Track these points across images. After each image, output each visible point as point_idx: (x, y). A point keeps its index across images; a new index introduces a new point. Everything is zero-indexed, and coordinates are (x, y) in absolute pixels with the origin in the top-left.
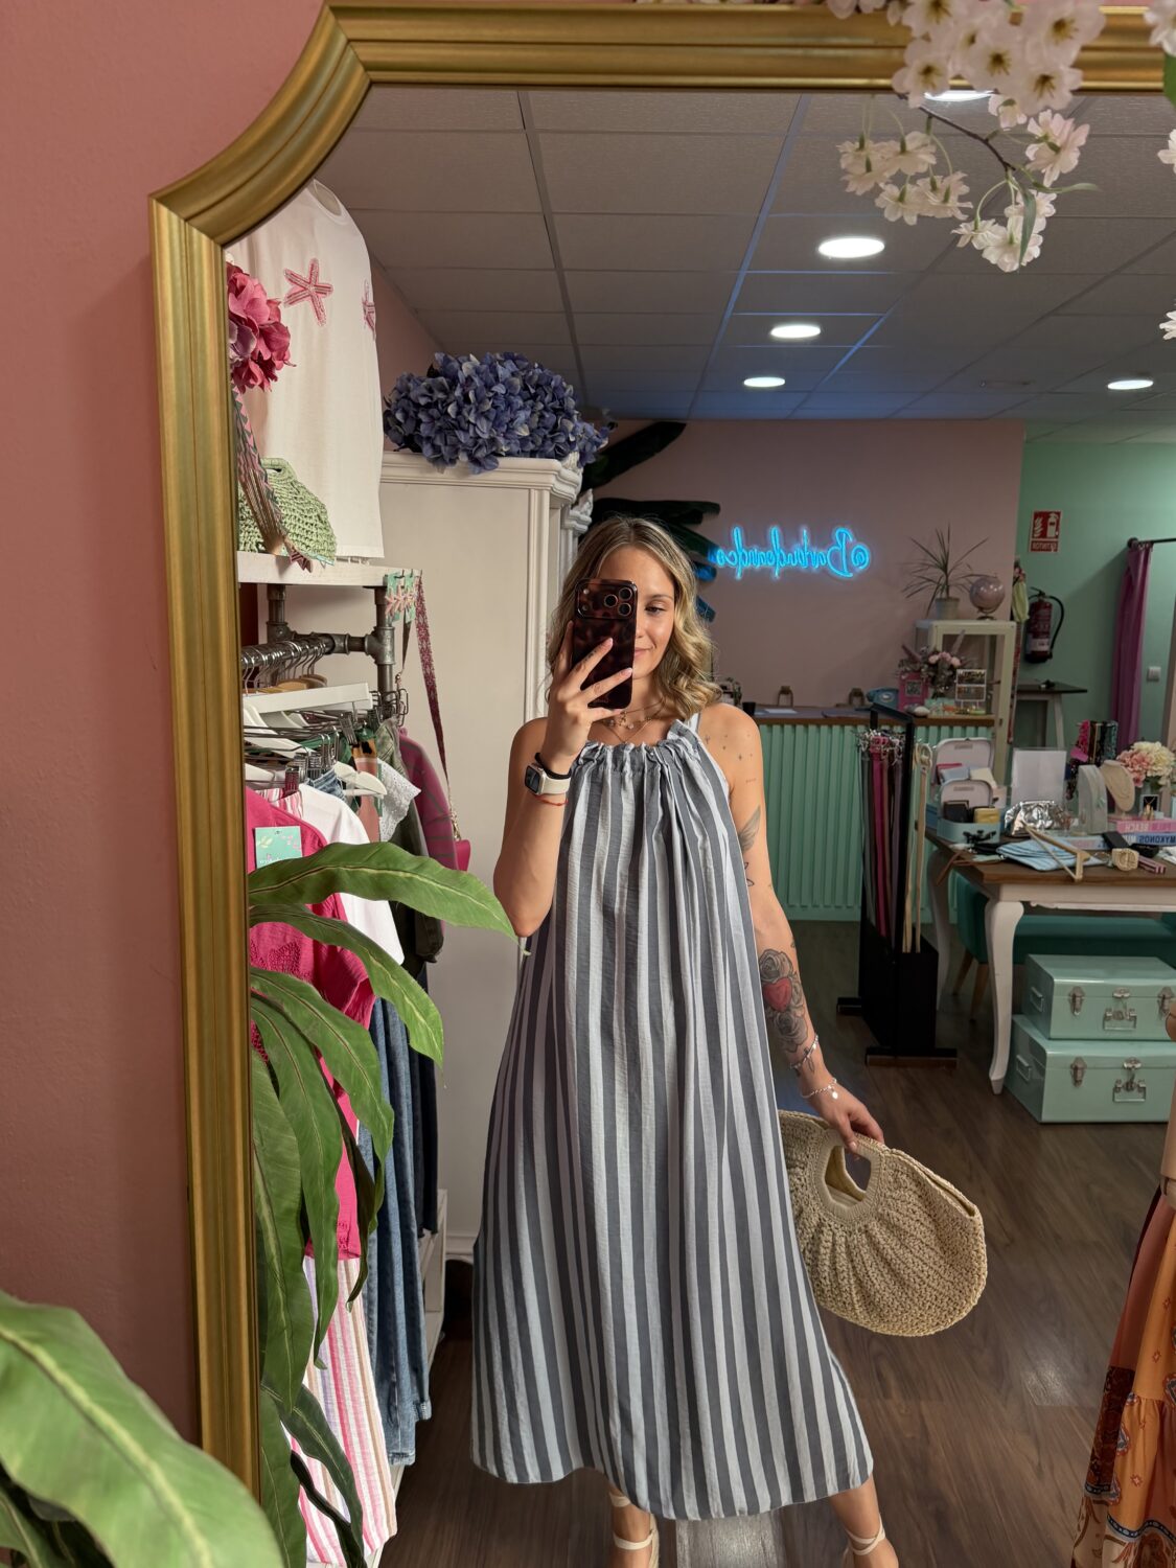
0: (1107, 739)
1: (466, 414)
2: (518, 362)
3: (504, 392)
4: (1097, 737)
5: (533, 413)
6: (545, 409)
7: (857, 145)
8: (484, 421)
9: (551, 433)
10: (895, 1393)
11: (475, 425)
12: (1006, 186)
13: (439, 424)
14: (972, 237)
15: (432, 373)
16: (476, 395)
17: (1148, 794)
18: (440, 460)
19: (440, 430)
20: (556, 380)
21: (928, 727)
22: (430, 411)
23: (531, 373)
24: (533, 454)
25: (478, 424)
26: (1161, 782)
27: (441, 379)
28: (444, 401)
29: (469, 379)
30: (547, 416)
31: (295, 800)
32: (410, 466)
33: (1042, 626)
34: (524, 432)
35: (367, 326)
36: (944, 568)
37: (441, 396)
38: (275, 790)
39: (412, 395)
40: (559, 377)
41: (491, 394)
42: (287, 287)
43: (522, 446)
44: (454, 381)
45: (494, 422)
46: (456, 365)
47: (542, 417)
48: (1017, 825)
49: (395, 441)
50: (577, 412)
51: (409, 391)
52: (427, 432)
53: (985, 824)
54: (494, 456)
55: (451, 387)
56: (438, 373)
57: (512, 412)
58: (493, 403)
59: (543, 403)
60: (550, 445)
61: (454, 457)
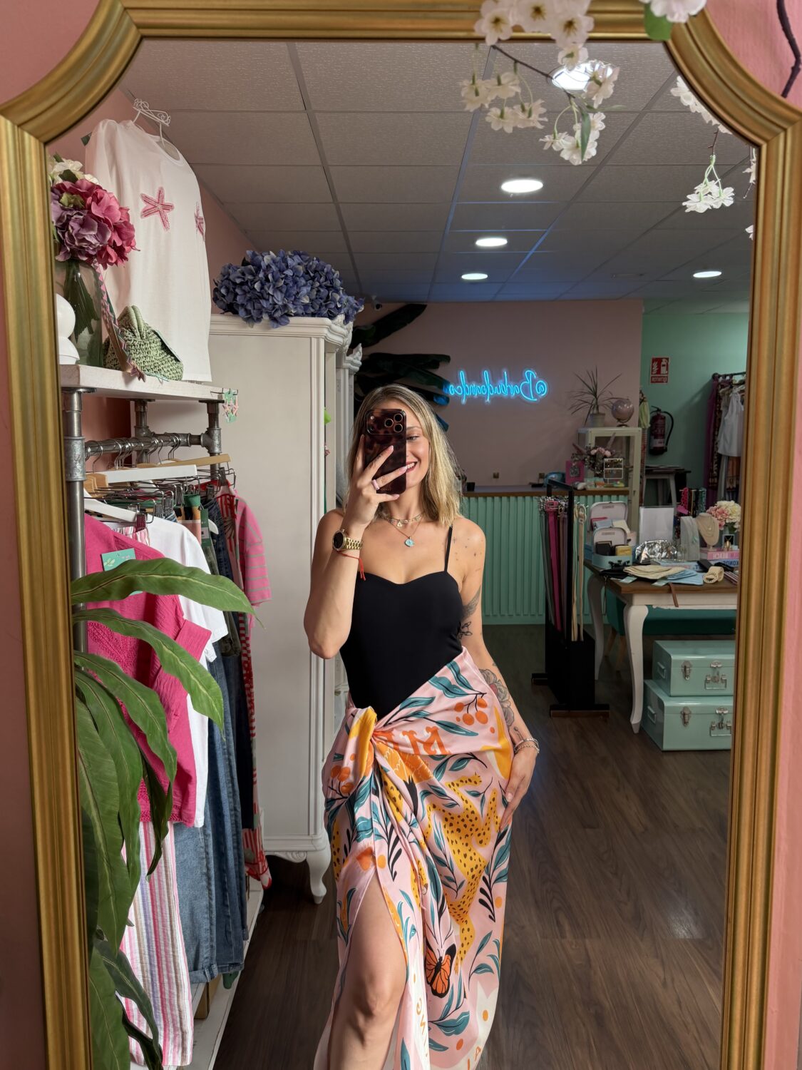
0: (700, 500)
1: (267, 289)
2: (302, 256)
3: (292, 275)
4: (693, 498)
5: (312, 289)
6: (320, 286)
7: (471, 82)
8: (279, 293)
9: (325, 302)
10: (568, 935)
11: (273, 296)
12: (571, 108)
13: (248, 295)
14: (552, 143)
15: (245, 263)
16: (273, 277)
17: (727, 534)
18: (251, 319)
19: (250, 300)
20: (328, 267)
21: (586, 496)
22: (243, 287)
23: (311, 263)
24: (313, 315)
25: (275, 295)
26: (736, 526)
27: (250, 266)
28: (252, 281)
29: (268, 267)
30: (322, 290)
31: (143, 534)
32: (230, 324)
33: (660, 431)
34: (306, 301)
35: (199, 231)
36: (595, 394)
37: (250, 277)
38: (131, 527)
39: (231, 277)
40: (330, 266)
41: (283, 276)
42: (143, 205)
43: (305, 310)
44: (259, 268)
45: (285, 294)
46: (260, 258)
47: (318, 291)
48: (644, 557)
49: (221, 308)
50: (342, 288)
51: (229, 275)
52: (241, 301)
53: (623, 556)
54: (286, 316)
55: (257, 272)
56: (248, 263)
57: (297, 288)
58: (285, 282)
59: (319, 282)
60: (324, 310)
61: (260, 317)
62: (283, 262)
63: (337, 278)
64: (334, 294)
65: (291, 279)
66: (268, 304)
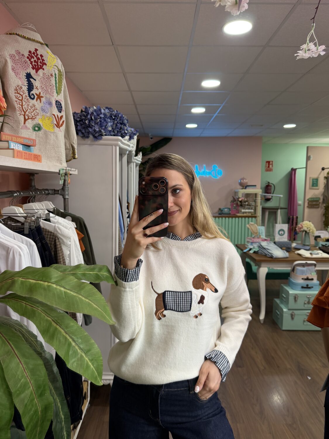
1: (91, 123)
3: (103, 116)
5: (113, 124)
6: (117, 123)
8: (97, 125)
9: (120, 130)
11: (94, 126)
13: (83, 126)
15: (82, 111)
16: (94, 118)
18: (85, 137)
19: (84, 128)
20: (121, 115)
22: (81, 123)
23: (113, 113)
24: (114, 135)
25: (95, 126)
27: (84, 113)
28: (84, 119)
29: (92, 113)
30: (118, 125)
33: (269, 191)
34: (110, 129)
37: (83, 118)
41: (99, 117)
43: (110, 133)
44: (88, 113)
45: (100, 126)
46: (89, 109)
47: (116, 125)
50: (127, 124)
52: (80, 128)
54: (100, 135)
55: (87, 115)
56: (83, 111)
57: (106, 123)
58: (100, 120)
59: (117, 121)
60: (119, 134)
61: (88, 136)
62: (99, 111)
63: (125, 119)
64: (124, 126)
65: (103, 119)
66: (92, 130)
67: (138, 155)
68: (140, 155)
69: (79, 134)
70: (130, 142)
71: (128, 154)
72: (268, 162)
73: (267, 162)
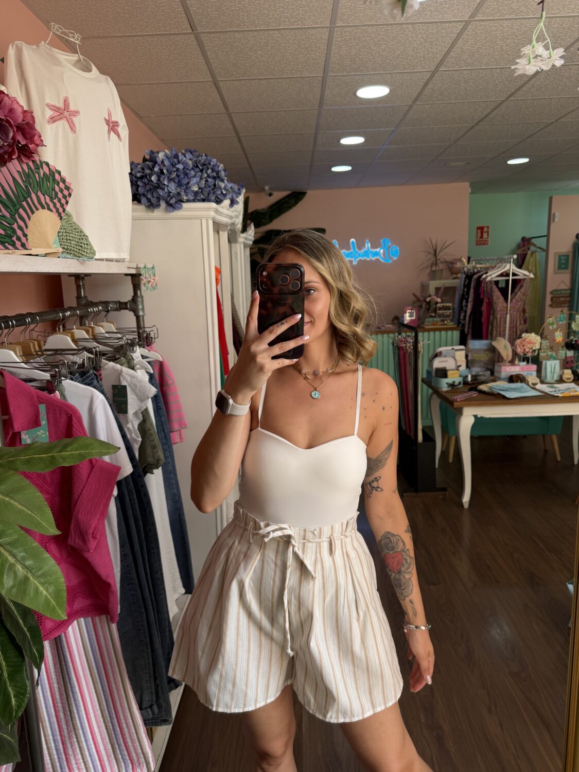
1: (162, 179)
2: (193, 153)
3: (182, 168)
5: (201, 179)
6: (208, 176)
8: (173, 184)
9: (212, 190)
11: (168, 186)
13: (148, 188)
15: (145, 160)
16: (167, 170)
18: (152, 206)
20: (214, 161)
22: (143, 180)
23: (200, 158)
27: (147, 162)
28: (149, 174)
29: (163, 162)
32: (137, 210)
34: (196, 189)
36: (435, 254)
37: (148, 171)
39: (133, 172)
41: (175, 169)
42: (49, 113)
43: (195, 197)
44: (155, 162)
45: (178, 184)
46: (156, 155)
47: (207, 181)
52: (142, 191)
53: (454, 378)
54: (180, 202)
55: (154, 167)
56: (147, 160)
57: (188, 179)
58: (177, 174)
59: (207, 174)
60: (213, 196)
61: (158, 204)
62: (175, 158)
63: (221, 170)
64: (220, 183)
65: (182, 171)
66: (165, 193)
67: (248, 229)
68: (251, 228)
69: (142, 201)
70: (231, 209)
71: (230, 230)
72: (481, 229)
73: (478, 228)
